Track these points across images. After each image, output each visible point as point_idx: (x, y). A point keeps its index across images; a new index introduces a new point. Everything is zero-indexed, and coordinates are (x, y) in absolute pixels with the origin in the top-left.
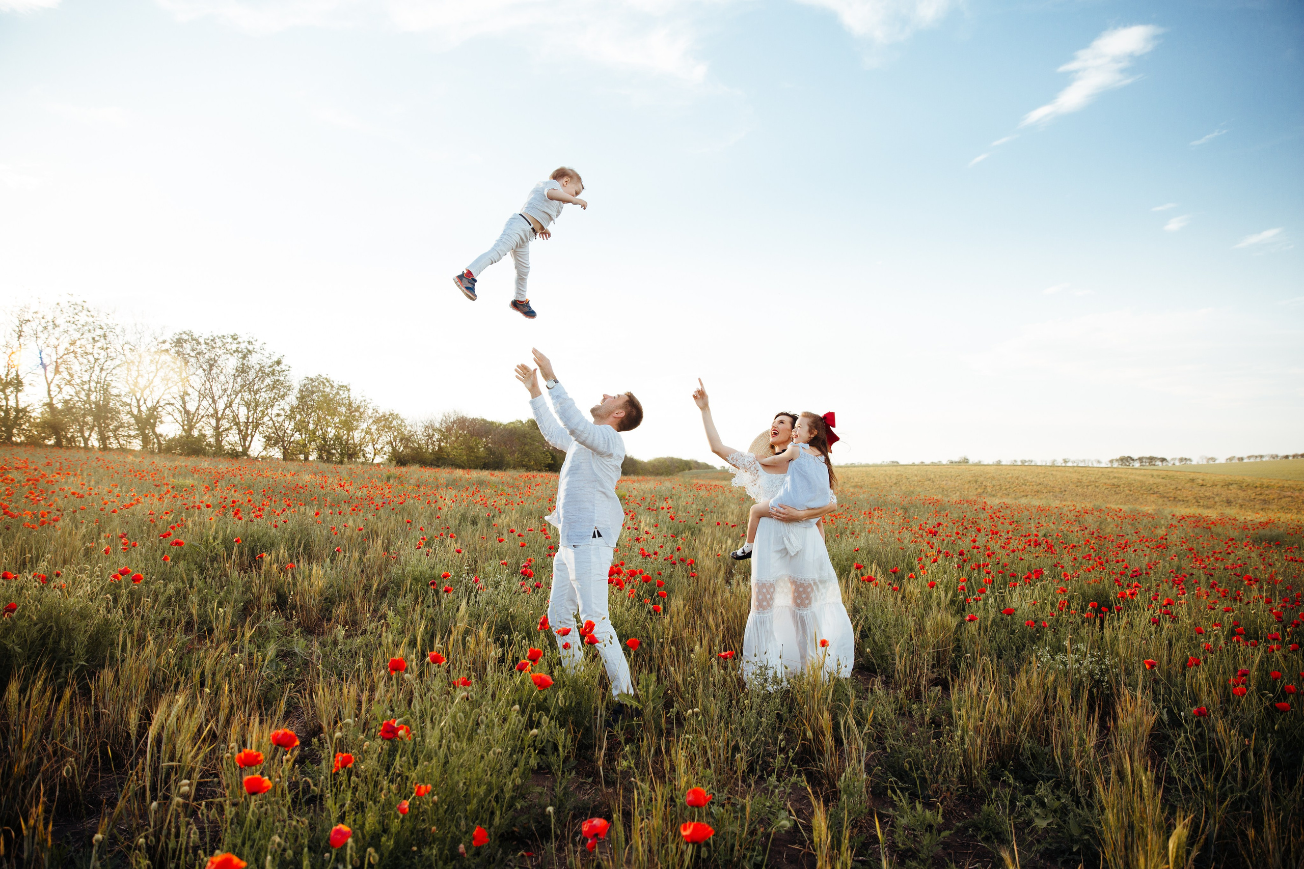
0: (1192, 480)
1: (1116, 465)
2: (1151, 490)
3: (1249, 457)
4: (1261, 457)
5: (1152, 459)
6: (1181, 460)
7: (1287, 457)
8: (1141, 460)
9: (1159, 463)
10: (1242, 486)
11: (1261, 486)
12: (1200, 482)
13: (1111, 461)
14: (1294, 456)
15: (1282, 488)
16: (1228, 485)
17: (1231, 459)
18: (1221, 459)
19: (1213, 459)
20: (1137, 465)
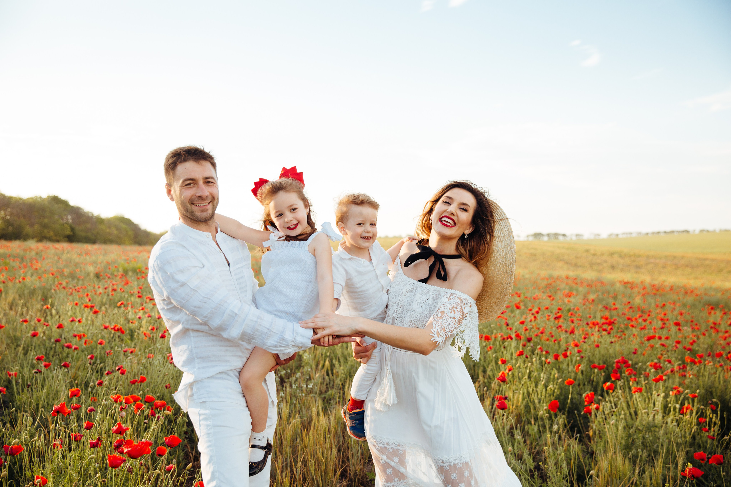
0: (587, 251)
1: (531, 239)
2: (559, 258)
3: (623, 234)
4: (631, 233)
5: (556, 235)
6: (577, 235)
7: (647, 234)
8: (548, 235)
9: (561, 238)
10: (622, 256)
11: (634, 255)
12: (592, 252)
13: (528, 236)
14: (653, 233)
15: (648, 257)
16: (612, 254)
17: (610, 235)
18: (604, 235)
19: (599, 235)
20: (546, 239)
